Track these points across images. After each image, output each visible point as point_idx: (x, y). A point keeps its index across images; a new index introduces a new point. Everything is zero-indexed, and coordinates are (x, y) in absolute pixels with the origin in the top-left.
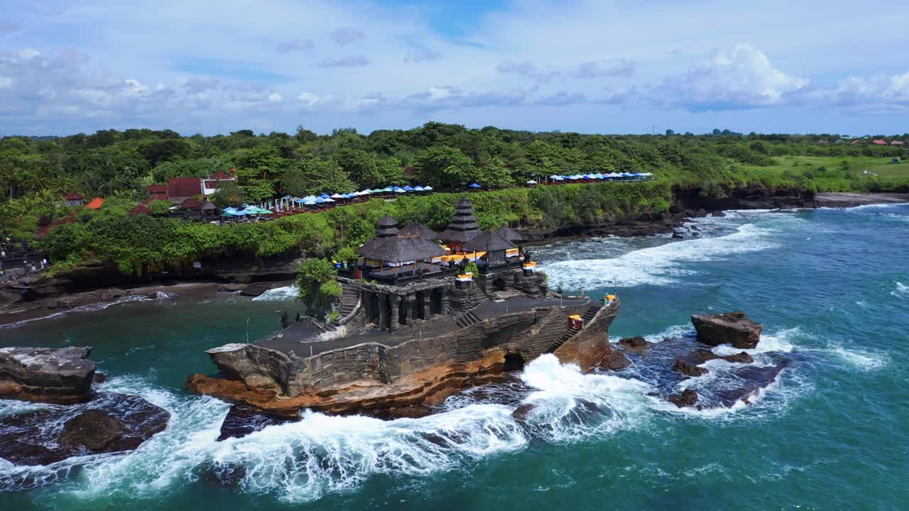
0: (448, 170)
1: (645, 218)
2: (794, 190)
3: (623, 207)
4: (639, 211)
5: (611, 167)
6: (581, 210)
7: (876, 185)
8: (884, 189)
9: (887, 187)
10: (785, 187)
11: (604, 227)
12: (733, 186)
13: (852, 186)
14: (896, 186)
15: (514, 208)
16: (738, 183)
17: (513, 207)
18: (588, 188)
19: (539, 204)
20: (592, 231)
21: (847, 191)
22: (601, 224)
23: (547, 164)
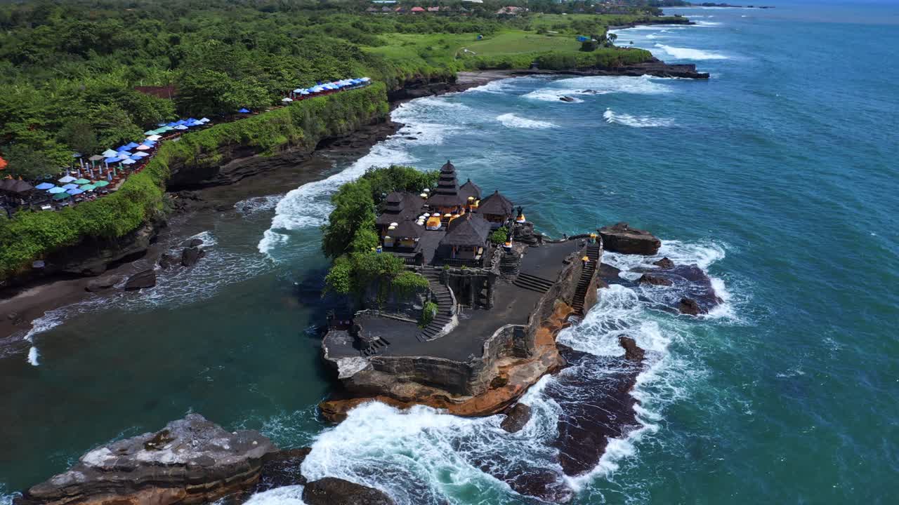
0: (225, 98)
1: (374, 123)
2: (442, 76)
3: (358, 114)
4: (371, 116)
5: (337, 75)
6: (330, 123)
7: (482, 63)
8: (489, 67)
9: (492, 65)
10: (436, 74)
11: (348, 136)
12: (404, 78)
13: (465, 65)
14: (497, 64)
15: (283, 130)
16: (407, 75)
17: (281, 129)
18: (332, 100)
19: (300, 123)
20: (340, 141)
21: (463, 70)
22: (345, 134)
23: (287, 77)
